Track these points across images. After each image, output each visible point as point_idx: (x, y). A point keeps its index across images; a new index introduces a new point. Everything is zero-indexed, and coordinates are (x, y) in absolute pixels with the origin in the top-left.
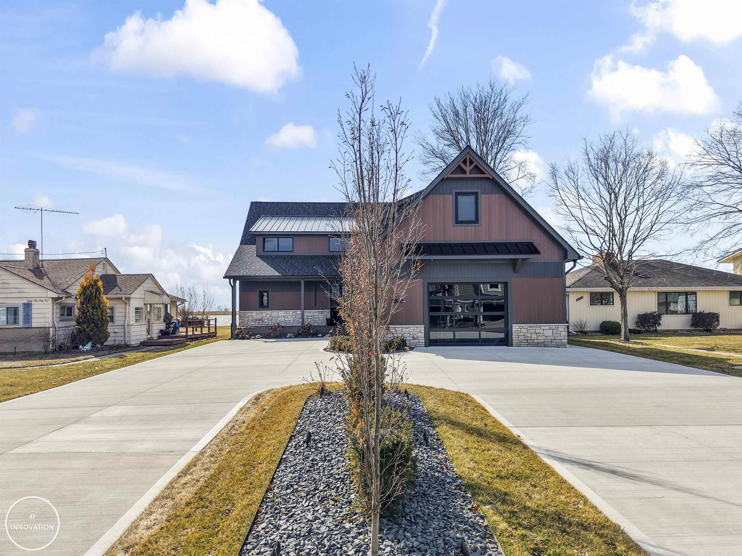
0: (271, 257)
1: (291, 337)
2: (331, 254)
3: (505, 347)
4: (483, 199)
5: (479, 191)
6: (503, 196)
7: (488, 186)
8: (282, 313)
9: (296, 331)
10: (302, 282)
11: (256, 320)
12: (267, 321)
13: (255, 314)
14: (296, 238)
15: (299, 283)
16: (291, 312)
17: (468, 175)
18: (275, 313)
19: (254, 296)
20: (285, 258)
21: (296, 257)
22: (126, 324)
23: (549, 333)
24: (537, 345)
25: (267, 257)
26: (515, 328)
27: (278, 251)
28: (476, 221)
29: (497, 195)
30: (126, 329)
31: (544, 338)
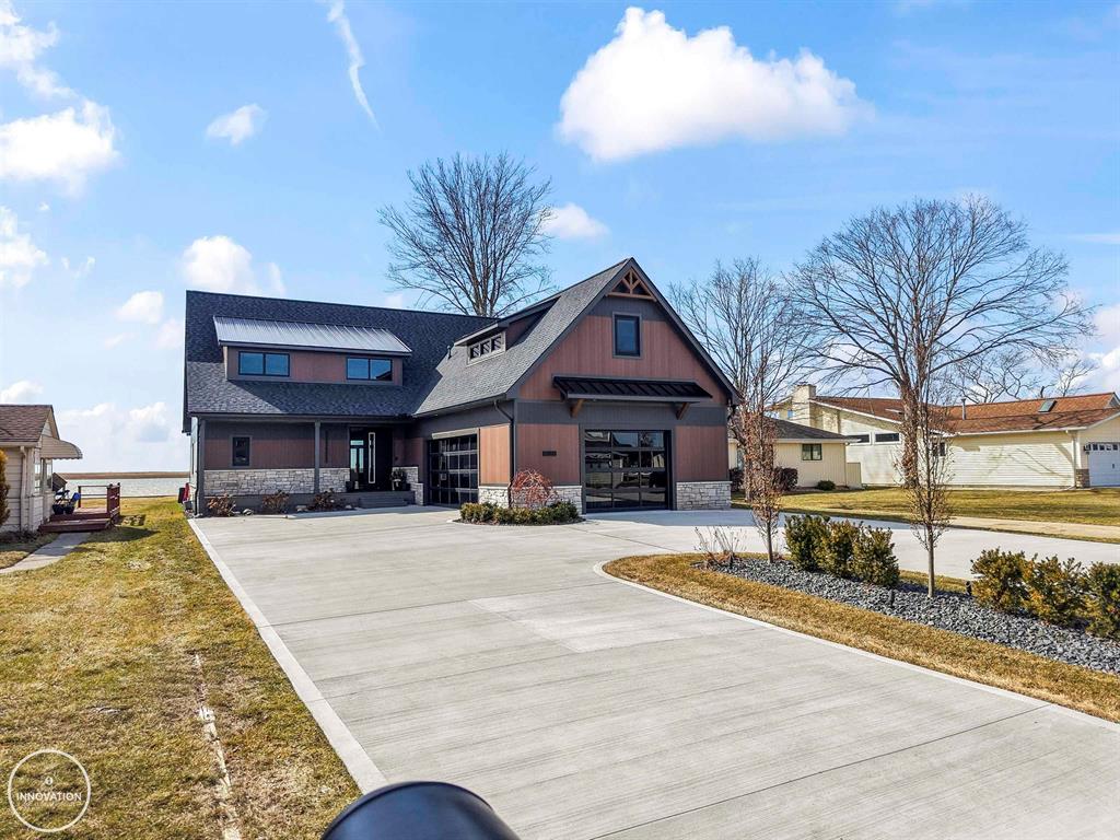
0: (253, 382)
1: (303, 511)
2: (350, 382)
3: (669, 511)
4: (645, 325)
5: (640, 315)
6: (665, 324)
7: (649, 311)
8: (271, 474)
9: (309, 500)
10: (317, 425)
11: (228, 485)
12: (245, 486)
13: (226, 475)
14: (292, 355)
15: (313, 424)
16: (286, 471)
17: (631, 295)
18: (259, 474)
19: (226, 447)
20: (278, 386)
21: (296, 385)
22: (23, 494)
23: (712, 492)
24: (701, 507)
25: (247, 383)
26: (680, 487)
27: (264, 374)
28: (638, 353)
29: (659, 323)
30: (23, 503)
31: (707, 499)
